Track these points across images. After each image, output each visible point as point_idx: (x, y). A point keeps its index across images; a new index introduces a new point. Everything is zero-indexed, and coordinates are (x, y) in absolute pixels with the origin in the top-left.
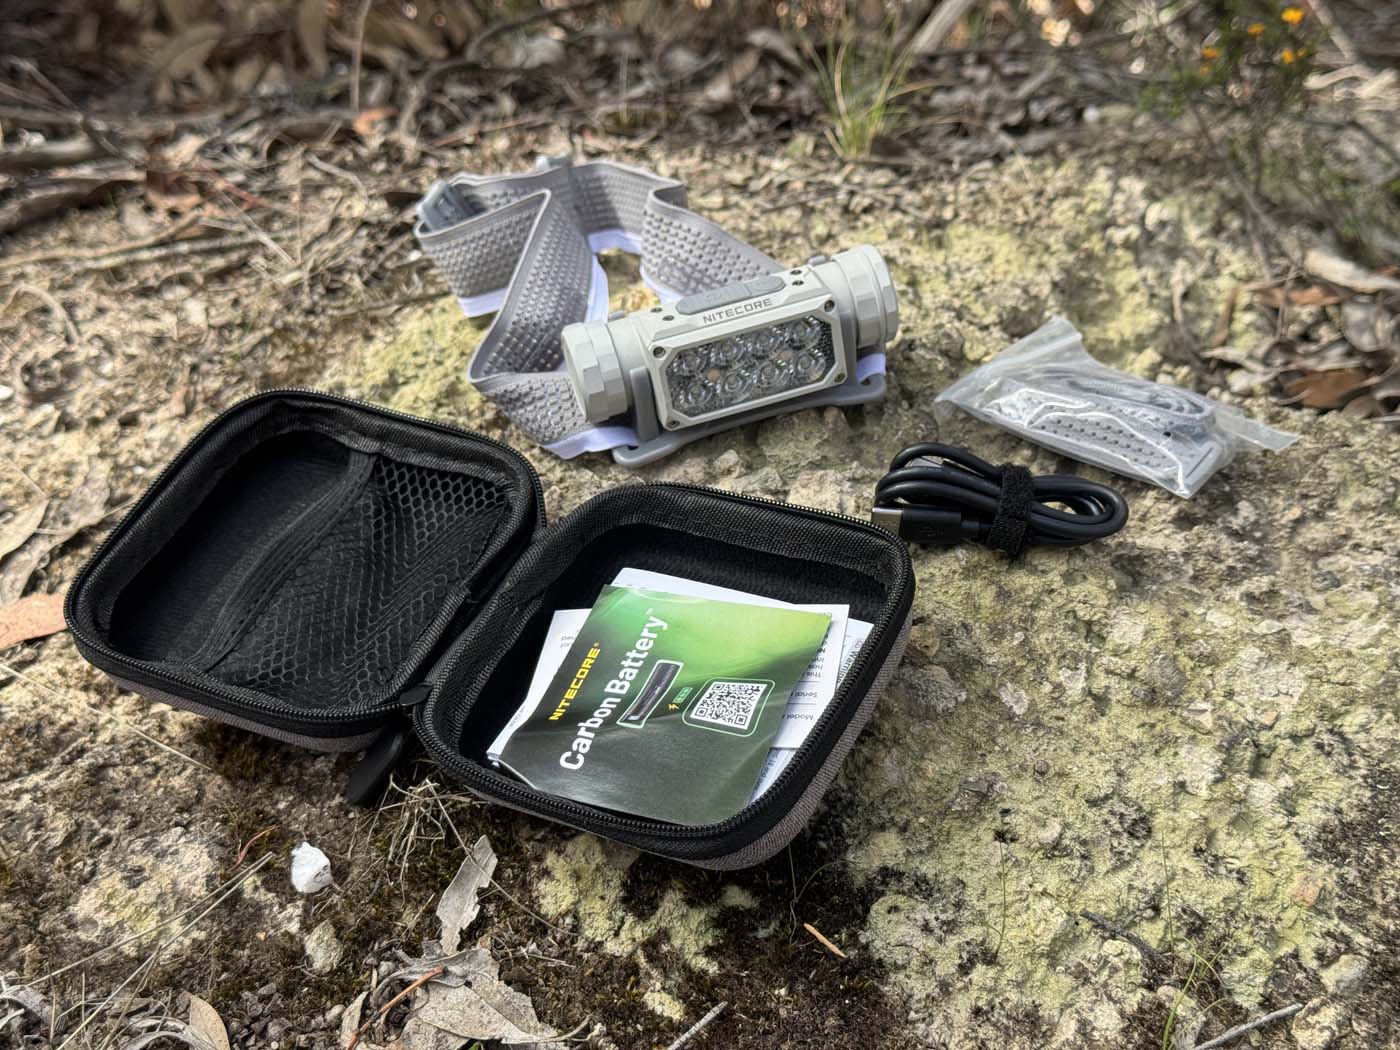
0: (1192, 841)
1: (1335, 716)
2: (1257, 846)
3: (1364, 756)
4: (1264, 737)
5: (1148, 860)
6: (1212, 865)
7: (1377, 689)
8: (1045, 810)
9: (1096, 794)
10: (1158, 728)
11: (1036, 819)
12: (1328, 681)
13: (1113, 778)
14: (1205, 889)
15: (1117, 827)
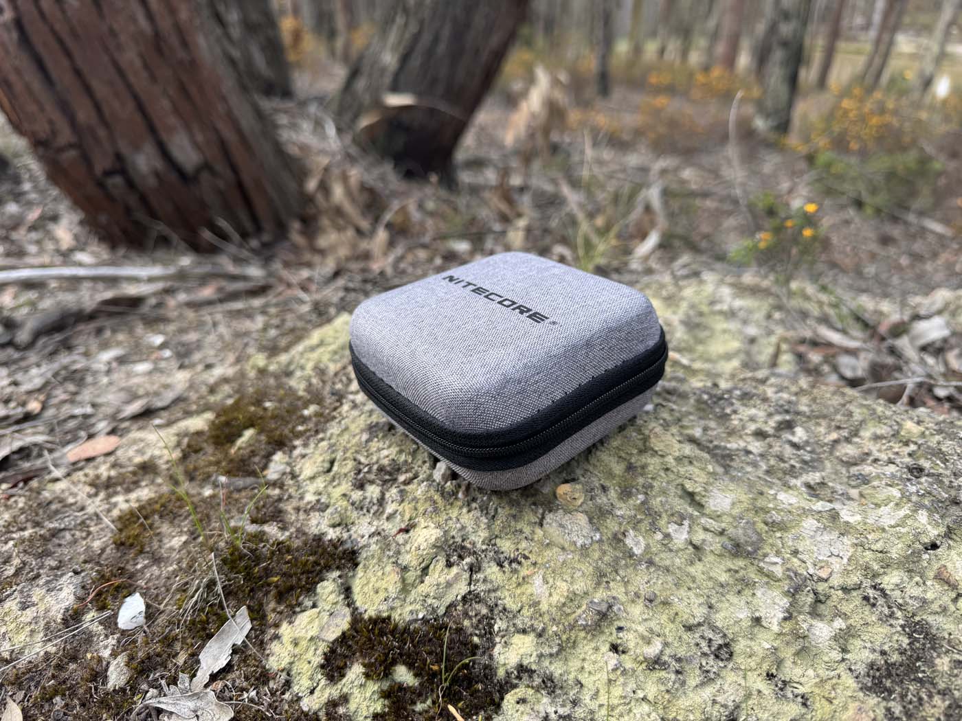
0: (765, 667)
1: (876, 575)
2: (818, 676)
3: (901, 609)
4: (821, 587)
5: (729, 680)
6: (781, 689)
7: (906, 557)
8: (651, 631)
9: (692, 621)
10: (741, 574)
11: (643, 638)
12: (869, 549)
13: (704, 610)
14: (775, 709)
15: (706, 649)
